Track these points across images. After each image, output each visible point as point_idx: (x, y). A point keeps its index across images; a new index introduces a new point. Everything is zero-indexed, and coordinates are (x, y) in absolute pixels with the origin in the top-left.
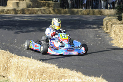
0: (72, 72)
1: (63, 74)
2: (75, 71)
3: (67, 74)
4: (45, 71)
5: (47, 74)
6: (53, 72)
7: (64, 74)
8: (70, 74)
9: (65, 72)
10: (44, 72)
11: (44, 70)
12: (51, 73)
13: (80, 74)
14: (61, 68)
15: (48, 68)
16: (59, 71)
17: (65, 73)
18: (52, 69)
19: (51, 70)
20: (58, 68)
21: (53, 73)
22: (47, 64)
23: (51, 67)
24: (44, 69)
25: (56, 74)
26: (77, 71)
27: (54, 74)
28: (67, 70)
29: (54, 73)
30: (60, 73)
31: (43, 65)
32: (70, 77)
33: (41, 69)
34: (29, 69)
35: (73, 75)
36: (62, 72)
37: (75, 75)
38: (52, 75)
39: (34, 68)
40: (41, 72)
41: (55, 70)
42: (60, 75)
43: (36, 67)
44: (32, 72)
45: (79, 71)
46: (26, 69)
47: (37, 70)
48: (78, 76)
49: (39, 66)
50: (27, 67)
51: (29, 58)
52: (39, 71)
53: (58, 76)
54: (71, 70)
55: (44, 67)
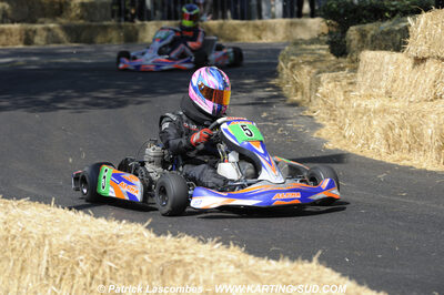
0: (208, 247)
1: (176, 257)
2: (217, 242)
3: (192, 256)
4: (111, 247)
5: (119, 259)
6: (139, 250)
7: (180, 254)
8: (201, 256)
9: (184, 249)
10: (105, 252)
11: (106, 245)
12: (134, 255)
13: (235, 253)
14: (166, 235)
15: (118, 236)
16: (162, 247)
17: (183, 252)
18: (133, 241)
19: (131, 245)
20: (153, 235)
21: (139, 253)
22: (114, 223)
23: (130, 231)
24: (106, 239)
25: (151, 258)
26: (226, 243)
27: (146, 257)
28: (187, 240)
29: (145, 253)
30: (166, 251)
32: (205, 265)
33: (95, 241)
34: (50, 244)
35: (212, 256)
36: (172, 249)
37: (221, 256)
38: (136, 262)
39: (67, 238)
40: (94, 250)
41: (146, 241)
42: (166, 259)
43: (74, 235)
44: (62, 252)
45: (231, 243)
46: (40, 246)
47: (78, 247)
48: (231, 261)
49: (84, 231)
50: (44, 236)
51: (43, 205)
52: (89, 249)
53: (160, 262)
54: (200, 239)
55: (106, 235)
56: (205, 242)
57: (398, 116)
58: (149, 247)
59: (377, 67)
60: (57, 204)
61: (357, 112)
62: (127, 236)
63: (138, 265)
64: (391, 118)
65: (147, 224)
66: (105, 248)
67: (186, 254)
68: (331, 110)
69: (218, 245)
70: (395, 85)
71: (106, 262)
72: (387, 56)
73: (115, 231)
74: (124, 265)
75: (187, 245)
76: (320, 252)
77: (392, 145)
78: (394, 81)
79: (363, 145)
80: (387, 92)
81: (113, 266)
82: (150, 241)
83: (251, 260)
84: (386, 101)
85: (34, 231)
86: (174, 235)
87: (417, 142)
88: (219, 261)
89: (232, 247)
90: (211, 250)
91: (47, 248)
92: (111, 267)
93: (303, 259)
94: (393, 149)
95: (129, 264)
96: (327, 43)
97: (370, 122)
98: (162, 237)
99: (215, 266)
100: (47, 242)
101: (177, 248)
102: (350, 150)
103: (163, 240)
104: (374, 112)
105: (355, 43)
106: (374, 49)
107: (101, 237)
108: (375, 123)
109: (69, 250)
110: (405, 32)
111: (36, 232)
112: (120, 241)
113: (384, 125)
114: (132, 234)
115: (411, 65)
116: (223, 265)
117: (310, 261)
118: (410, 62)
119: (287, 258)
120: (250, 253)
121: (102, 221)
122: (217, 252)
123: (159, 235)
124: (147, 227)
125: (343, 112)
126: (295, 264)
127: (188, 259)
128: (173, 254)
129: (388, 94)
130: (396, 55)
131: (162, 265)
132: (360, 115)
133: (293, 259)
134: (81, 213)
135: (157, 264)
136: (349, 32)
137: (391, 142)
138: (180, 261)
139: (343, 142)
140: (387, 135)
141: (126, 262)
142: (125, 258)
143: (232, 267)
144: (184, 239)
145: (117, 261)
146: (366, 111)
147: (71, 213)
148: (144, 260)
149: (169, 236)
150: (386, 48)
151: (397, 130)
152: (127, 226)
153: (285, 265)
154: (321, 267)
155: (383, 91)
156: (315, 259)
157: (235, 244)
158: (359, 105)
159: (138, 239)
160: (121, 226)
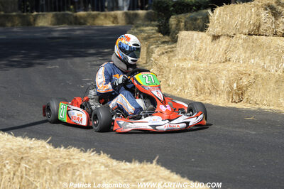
0: (87, 154)
1: (67, 161)
2: (93, 151)
3: (77, 160)
4: (26, 155)
5: (31, 162)
6: (44, 157)
7: (70, 159)
8: (83, 160)
9: (72, 156)
10: (22, 158)
11: (23, 153)
12: (41, 160)
13: (104, 158)
14: (60, 147)
15: (30, 148)
16: (58, 154)
17: (71, 157)
18: (40, 151)
19: (38, 154)
20: (52, 147)
21: (44, 159)
22: (27, 140)
23: (37, 145)
24: (22, 150)
25: (51, 162)
26: (98, 152)
27: (48, 161)
28: (74, 150)
29: (48, 158)
30: (61, 157)
32: (86, 165)
33: (16, 151)
35: (89, 160)
36: (65, 156)
37: (95, 160)
38: (42, 164)
40: (15, 157)
41: (48, 151)
42: (60, 163)
43: (3, 148)
45: (102, 152)
47: (5, 155)
48: (102, 163)
49: (9, 145)
52: (12, 156)
53: (57, 164)
54: (82, 150)
55: (23, 148)
56: (85, 151)
57: (203, 72)
58: (50, 154)
59: (189, 41)
61: (177, 70)
62: (35, 148)
63: (43, 166)
64: (199, 74)
65: (48, 141)
66: (22, 156)
67: (74, 159)
68: (160, 69)
69: (93, 154)
70: (201, 53)
71: (23, 165)
72: (195, 34)
73: (28, 145)
74: (34, 166)
75: (74, 153)
76: (157, 157)
77: (200, 90)
78: (200, 50)
79: (181, 90)
80: (195, 57)
81: (27, 166)
82: (50, 151)
83: (115, 162)
84: (195, 63)
86: (65, 147)
87: (215, 89)
88: (94, 163)
89: (102, 154)
90: (89, 157)
92: (26, 167)
93: (147, 162)
94: (199, 93)
95: (37, 166)
96: (156, 26)
97: (185, 76)
98: (57, 149)
99: (92, 167)
101: (67, 155)
102: (173, 94)
103: (59, 151)
104: (188, 70)
105: (174, 26)
106: (187, 30)
108: (188, 76)
110: (206, 19)
112: (32, 151)
113: (194, 78)
114: (39, 147)
115: (210, 40)
116: (97, 166)
117: (152, 163)
118: (210, 38)
119: (137, 161)
120: (114, 158)
121: (19, 139)
122: (93, 158)
123: (56, 147)
124: (48, 143)
125: (168, 70)
126: (142, 165)
127: (75, 162)
128: (65, 159)
129: (197, 58)
130: (201, 34)
131: (59, 166)
132: (179, 72)
133: (141, 161)
134: (6, 133)
135: (55, 165)
136: (171, 20)
137: (198, 88)
138: (70, 163)
139: (169, 89)
140: (196, 84)
141: (36, 164)
142: (35, 162)
143: (103, 167)
144: (72, 150)
145: (30, 164)
146: (183, 69)
148: (47, 163)
149: (62, 148)
150: (195, 29)
151: (202, 81)
152: (36, 142)
153: (135, 165)
154: (159, 166)
155: (193, 56)
156: (155, 162)
157: (104, 153)
158: (178, 66)
159: (43, 150)
160: (32, 142)
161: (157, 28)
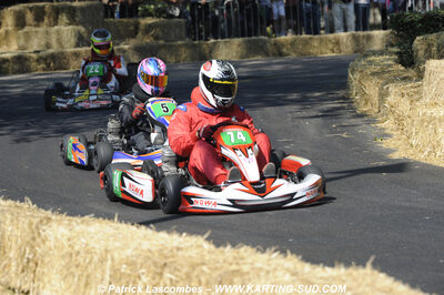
0: (266, 256)
1: (234, 267)
2: (275, 251)
3: (250, 266)
4: (171, 260)
5: (179, 271)
6: (199, 261)
7: (238, 264)
8: (258, 265)
9: (242, 259)
10: (165, 264)
11: (166, 257)
12: (193, 266)
13: (292, 262)
14: (226, 246)
15: (178, 249)
16: (221, 258)
17: (241, 262)
18: (193, 253)
19: (190, 257)
20: (212, 247)
21: (198, 265)
22: (175, 236)
23: (189, 244)
24: (165, 252)
25: (210, 268)
26: (283, 252)
27: (205, 268)
28: (246, 251)
29: (203, 264)
30: (225, 261)
31: (162, 242)
32: (262, 274)
33: (157, 254)
34: (113, 260)
35: (269, 265)
36: (231, 259)
37: (278, 265)
38: (196, 273)
39: (129, 252)
40: (155, 264)
41: (205, 253)
42: (223, 270)
43: (136, 249)
44: (124, 266)
45: (289, 252)
46: (102, 261)
47: (140, 261)
48: (287, 270)
49: (146, 245)
50: (107, 251)
51: (107, 220)
52: (150, 262)
53: (219, 273)
54: (258, 249)
55: (166, 248)
56: (263, 252)
58: (207, 258)
60: (120, 220)
62: (187, 249)
63: (197, 277)
65: (206, 236)
66: (165, 261)
67: (245, 264)
68: (399, 120)
69: (275, 254)
71: (167, 275)
73: (175, 244)
74: (184, 277)
75: (245, 255)
76: (372, 258)
81: (173, 277)
82: (209, 252)
83: (307, 267)
85: (97, 246)
86: (233, 246)
88: (275, 269)
89: (289, 256)
90: (269, 260)
91: (109, 262)
92: (171, 279)
93: (358, 265)
95: (188, 276)
96: (395, 54)
97: (435, 130)
98: (221, 248)
99: (271, 275)
100: (109, 257)
101: (235, 258)
103: (222, 252)
104: (440, 120)
105: (421, 52)
106: (440, 58)
107: (161, 250)
108: (440, 130)
109: (131, 264)
111: (99, 248)
112: (180, 253)
114: (192, 246)
116: (279, 273)
117: (364, 266)
119: (342, 265)
120: (307, 261)
121: (163, 235)
122: (275, 261)
123: (218, 246)
124: (206, 239)
125: (410, 121)
126: (350, 270)
127: (245, 268)
128: (231, 264)
131: (221, 275)
132: (426, 124)
133: (348, 265)
134: (143, 227)
135: (215, 275)
136: (416, 42)
138: (238, 271)
139: (410, 151)
141: (186, 274)
142: (184, 270)
143: (288, 275)
144: (242, 250)
145: (177, 273)
146: (432, 119)
147: (134, 228)
148: (203, 271)
149: (229, 247)
152: (188, 238)
153: (340, 271)
154: (375, 272)
156: (369, 265)
157: (292, 253)
158: (424, 114)
159: (198, 250)
160: (181, 239)
161: (396, 57)
